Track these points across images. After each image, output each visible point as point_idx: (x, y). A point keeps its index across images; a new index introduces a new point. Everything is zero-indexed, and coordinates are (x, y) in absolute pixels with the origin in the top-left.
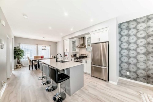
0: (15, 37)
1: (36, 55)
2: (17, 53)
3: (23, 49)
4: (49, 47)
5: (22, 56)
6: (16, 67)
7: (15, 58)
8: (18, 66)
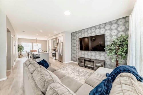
0: (18, 38)
1: (32, 50)
2: (20, 48)
3: (23, 46)
4: (41, 44)
5: (23, 50)
6: (19, 57)
7: (18, 51)
8: (20, 56)
